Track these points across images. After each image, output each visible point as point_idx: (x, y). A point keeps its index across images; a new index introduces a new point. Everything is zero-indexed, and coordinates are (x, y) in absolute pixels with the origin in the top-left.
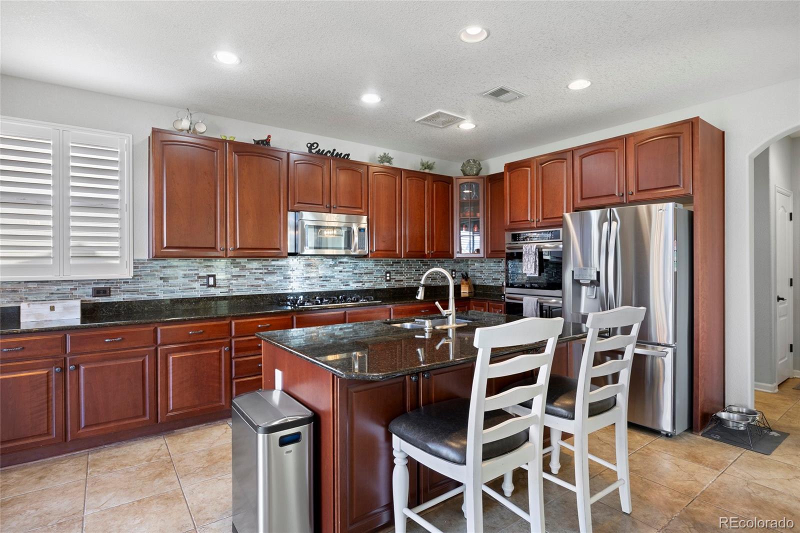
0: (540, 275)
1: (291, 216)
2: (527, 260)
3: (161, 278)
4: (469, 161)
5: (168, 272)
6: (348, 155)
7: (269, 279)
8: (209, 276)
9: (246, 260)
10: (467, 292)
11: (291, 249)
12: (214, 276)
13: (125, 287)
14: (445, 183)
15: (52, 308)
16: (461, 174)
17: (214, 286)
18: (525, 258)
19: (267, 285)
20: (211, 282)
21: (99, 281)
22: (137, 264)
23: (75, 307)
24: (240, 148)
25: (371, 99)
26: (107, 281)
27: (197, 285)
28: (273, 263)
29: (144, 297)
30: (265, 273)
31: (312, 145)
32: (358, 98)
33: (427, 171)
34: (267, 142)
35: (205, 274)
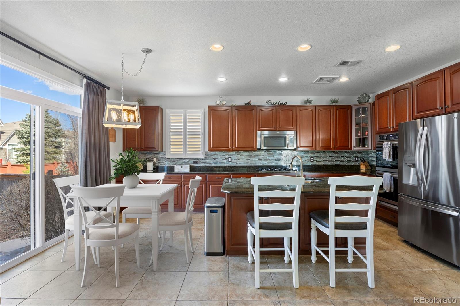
0: (394, 159)
1: (259, 133)
2: (385, 151)
3: (213, 158)
4: (363, 95)
5: (215, 156)
6: (287, 103)
7: (252, 159)
8: (229, 158)
9: (242, 152)
10: (364, 169)
11: (258, 147)
12: (231, 158)
13: (202, 161)
14: (345, 110)
15: (182, 167)
16: (357, 103)
17: (231, 162)
18: (384, 150)
19: (251, 162)
20: (230, 160)
21: (195, 159)
22: (206, 153)
23: (187, 167)
24: (239, 108)
25: (283, 79)
26: (197, 159)
27: (225, 161)
28: (254, 153)
29: (208, 165)
30: (251, 157)
31: (268, 101)
32: (277, 80)
33: (334, 104)
34: (249, 103)
35: (228, 157)
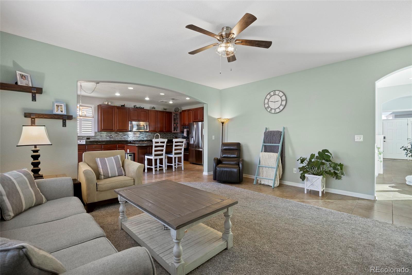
0: (187, 136)
1: (130, 122)
3: (100, 136)
4: (176, 108)
5: (102, 135)
6: (144, 108)
7: (124, 137)
8: (111, 136)
9: (119, 132)
11: (130, 130)
12: (112, 136)
13: (93, 138)
14: (169, 114)
15: (80, 141)
16: (174, 111)
17: (112, 138)
18: (184, 132)
19: (124, 138)
20: (111, 137)
21: (88, 136)
22: (95, 133)
23: (84, 141)
24: (118, 108)
25: (147, 99)
26: (89, 136)
27: (108, 138)
28: (125, 133)
29: (97, 140)
30: (123, 135)
31: (135, 106)
32: (145, 99)
33: (165, 111)
34: (124, 106)
35: (110, 135)
